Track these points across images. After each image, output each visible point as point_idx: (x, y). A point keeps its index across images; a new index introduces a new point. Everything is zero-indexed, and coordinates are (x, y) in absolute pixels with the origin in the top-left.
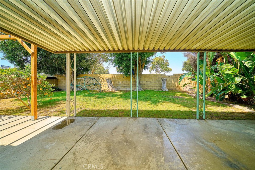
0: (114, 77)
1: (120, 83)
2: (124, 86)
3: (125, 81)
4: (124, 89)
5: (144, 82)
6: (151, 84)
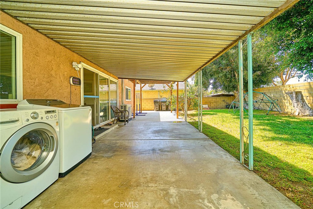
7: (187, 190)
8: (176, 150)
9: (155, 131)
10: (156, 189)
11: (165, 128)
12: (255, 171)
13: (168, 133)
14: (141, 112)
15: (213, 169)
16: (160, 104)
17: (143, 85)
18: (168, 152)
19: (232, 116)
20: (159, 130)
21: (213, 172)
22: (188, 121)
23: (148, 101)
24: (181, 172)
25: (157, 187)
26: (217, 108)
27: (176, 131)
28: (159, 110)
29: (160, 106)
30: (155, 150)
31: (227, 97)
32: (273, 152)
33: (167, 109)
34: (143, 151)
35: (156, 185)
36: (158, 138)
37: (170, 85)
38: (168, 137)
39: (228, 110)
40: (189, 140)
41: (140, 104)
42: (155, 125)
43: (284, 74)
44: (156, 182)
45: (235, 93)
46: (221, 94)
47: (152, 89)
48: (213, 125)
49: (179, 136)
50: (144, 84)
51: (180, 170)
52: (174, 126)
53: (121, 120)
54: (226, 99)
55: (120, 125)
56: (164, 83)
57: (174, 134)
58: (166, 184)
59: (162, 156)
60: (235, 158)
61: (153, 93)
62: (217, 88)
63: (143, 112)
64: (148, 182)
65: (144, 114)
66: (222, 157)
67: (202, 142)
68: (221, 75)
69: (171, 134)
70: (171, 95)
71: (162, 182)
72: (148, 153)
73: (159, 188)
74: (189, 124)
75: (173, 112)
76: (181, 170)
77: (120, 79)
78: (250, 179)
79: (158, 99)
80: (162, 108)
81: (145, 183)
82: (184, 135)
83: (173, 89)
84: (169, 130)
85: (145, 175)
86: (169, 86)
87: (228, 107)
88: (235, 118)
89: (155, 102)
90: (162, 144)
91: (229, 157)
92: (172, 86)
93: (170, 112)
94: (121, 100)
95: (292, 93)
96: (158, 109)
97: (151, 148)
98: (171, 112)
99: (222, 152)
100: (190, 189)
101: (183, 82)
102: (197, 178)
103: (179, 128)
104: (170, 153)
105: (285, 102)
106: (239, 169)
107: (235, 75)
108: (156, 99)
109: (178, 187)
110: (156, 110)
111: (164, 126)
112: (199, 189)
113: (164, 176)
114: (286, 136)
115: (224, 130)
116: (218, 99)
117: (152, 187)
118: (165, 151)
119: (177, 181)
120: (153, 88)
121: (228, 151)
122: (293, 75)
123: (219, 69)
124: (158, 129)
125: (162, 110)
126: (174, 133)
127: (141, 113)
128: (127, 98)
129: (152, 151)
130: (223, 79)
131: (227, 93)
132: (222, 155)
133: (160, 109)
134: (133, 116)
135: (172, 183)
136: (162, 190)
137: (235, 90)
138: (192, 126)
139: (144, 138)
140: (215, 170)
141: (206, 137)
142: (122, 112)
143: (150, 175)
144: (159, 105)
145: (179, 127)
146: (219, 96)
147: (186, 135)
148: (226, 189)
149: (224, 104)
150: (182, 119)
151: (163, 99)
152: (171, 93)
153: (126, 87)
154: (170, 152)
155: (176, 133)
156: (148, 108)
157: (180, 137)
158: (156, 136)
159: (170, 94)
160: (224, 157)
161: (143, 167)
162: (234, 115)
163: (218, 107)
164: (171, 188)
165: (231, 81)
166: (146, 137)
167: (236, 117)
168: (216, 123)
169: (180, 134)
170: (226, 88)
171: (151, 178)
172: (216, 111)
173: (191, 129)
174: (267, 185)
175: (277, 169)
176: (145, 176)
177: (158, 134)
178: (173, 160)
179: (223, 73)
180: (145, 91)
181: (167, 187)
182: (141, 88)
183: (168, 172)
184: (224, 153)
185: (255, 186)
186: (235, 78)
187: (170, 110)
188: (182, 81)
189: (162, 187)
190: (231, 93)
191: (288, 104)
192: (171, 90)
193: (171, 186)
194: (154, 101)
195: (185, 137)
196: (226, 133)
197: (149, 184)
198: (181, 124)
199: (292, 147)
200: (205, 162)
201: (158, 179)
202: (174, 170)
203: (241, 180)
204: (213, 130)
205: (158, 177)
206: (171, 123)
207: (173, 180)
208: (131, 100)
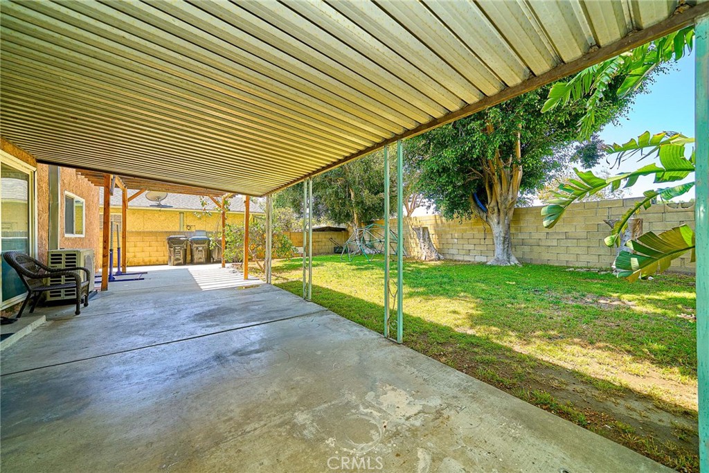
0: (441, 221)
1: (456, 240)
2: (467, 247)
3: (469, 234)
4: (467, 258)
5: (536, 236)
6: (569, 243)
7: (326, 405)
8: (274, 345)
9: (199, 314)
10: (265, 430)
11: (227, 304)
12: (405, 343)
13: (236, 313)
14: (124, 269)
15: (353, 359)
16: (189, 247)
17: (130, 193)
18: (257, 352)
19: (349, 267)
20: (209, 311)
21: (354, 361)
22: (273, 282)
23: (146, 239)
24: (303, 380)
25: (265, 425)
26: (320, 254)
27: (257, 307)
28: (185, 263)
29: (188, 252)
30: (224, 357)
31: (336, 233)
32: (415, 312)
33: (209, 259)
34: (190, 368)
35: (262, 423)
36: (218, 329)
37: (220, 199)
38: (242, 321)
39: (339, 256)
40: (293, 319)
41: (121, 246)
42: (191, 301)
43: (409, 201)
44: (260, 417)
45: (349, 226)
46: (327, 227)
47: (159, 206)
48: (325, 286)
49: (268, 315)
50: (138, 191)
51: (299, 378)
52: (244, 297)
53: (49, 299)
54: (334, 235)
55: (51, 316)
56: (202, 194)
57: (253, 313)
58: (283, 412)
59: (248, 363)
60: (375, 333)
61: (163, 218)
62: (319, 215)
63: (129, 270)
64: (240, 425)
65: (138, 276)
66: (358, 335)
67: (317, 319)
68: (329, 191)
69: (248, 315)
70: (224, 225)
71: (273, 413)
72: (208, 368)
73: (272, 424)
74: (277, 288)
75: (227, 265)
76: (301, 377)
77: (45, 166)
78: (402, 356)
79: (179, 233)
80: (192, 256)
81: (233, 430)
82: (277, 311)
83: (229, 210)
84: (238, 307)
85: (224, 415)
86: (217, 203)
87: (338, 250)
88: (354, 270)
89: (173, 242)
90: (235, 339)
91: (367, 333)
92: (226, 203)
93: (220, 265)
94: (45, 235)
95: (419, 229)
96: (181, 261)
97: (210, 356)
98: (224, 266)
99: (355, 328)
100: (330, 402)
101: (261, 196)
102: (334, 380)
103: (260, 300)
104: (263, 354)
105: (412, 241)
106: (386, 345)
107: (350, 195)
108: (174, 233)
109: (309, 407)
110: (176, 262)
111: (219, 300)
112: (344, 395)
113: (271, 400)
114: (421, 290)
115: (346, 291)
116: (322, 235)
117: (255, 429)
118: (251, 353)
119: (301, 398)
120: (163, 203)
121: (363, 324)
122: (418, 203)
123: (327, 179)
124: (207, 308)
125: (192, 262)
126: (253, 310)
127: (124, 273)
128: (70, 229)
129: (215, 360)
130: (332, 199)
131: (336, 226)
132: (357, 331)
133: (189, 260)
134: (100, 285)
135: (294, 406)
136: (280, 425)
137: (349, 220)
138: (287, 292)
139: (173, 336)
140: (356, 358)
141: (321, 308)
142: (56, 274)
143: (238, 410)
144: (186, 250)
145: (257, 298)
146: (323, 230)
147: (283, 310)
148: (380, 379)
149: (331, 246)
150: (257, 280)
151: (198, 234)
152: (224, 219)
153: (66, 193)
154: (263, 351)
155: (258, 310)
156: (147, 259)
157: (272, 318)
158: (208, 326)
159: (221, 223)
160: (361, 334)
161: (210, 402)
162: (351, 265)
163: (321, 251)
164: (296, 414)
165: (344, 205)
166: (179, 333)
167: (354, 267)
168: (329, 281)
169: (268, 312)
170: (336, 217)
171: (243, 415)
172: (320, 260)
173: (287, 299)
174: (421, 356)
175: (425, 333)
176: (226, 418)
177: (212, 321)
178: (278, 365)
179: (333, 188)
180: (137, 211)
181: (287, 416)
182: (124, 202)
183: (277, 390)
184: (358, 329)
185: (411, 362)
186: (350, 200)
187: (220, 262)
188: (260, 194)
189: (277, 420)
190: (342, 226)
191: (414, 245)
192: (224, 214)
193: (295, 412)
194: (169, 239)
195: (281, 316)
196: (350, 297)
197: (245, 428)
198: (259, 291)
199: (430, 302)
200: (336, 350)
201: (261, 410)
202: (287, 381)
203: (394, 360)
204: (328, 294)
205: (261, 406)
206: (235, 292)
207: (295, 399)
208: (83, 236)
